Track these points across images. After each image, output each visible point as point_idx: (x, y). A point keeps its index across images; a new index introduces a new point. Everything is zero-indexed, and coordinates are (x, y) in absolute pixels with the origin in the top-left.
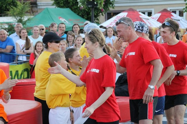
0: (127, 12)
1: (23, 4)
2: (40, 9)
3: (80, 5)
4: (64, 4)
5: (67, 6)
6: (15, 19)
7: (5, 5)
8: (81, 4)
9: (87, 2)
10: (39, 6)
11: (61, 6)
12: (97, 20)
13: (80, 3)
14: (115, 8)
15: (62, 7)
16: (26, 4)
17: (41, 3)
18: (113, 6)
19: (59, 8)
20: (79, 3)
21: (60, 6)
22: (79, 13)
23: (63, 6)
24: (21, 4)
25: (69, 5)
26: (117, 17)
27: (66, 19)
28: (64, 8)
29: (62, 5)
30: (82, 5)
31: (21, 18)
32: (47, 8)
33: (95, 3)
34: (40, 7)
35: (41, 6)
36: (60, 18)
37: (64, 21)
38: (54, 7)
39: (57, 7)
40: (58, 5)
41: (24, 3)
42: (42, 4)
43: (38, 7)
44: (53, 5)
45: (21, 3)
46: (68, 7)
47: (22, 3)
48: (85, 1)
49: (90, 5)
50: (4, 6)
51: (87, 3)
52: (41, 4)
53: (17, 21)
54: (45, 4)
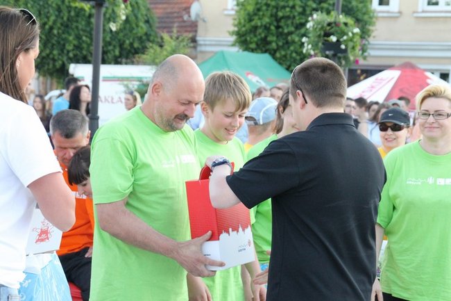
0: (399, 70)
1: (175, 41)
2: (202, 52)
3: (307, 50)
4: (257, 45)
5: (264, 49)
7: (131, 40)
8: (310, 46)
9: (323, 44)
10: (201, 45)
11: (250, 48)
13: (308, 45)
14: (368, 59)
15: (252, 50)
16: (183, 40)
17: (205, 38)
18: (366, 54)
19: (246, 53)
20: (306, 45)
21: (247, 49)
23: (256, 49)
24: (172, 41)
25: (268, 47)
26: (377, 79)
27: (261, 78)
28: (257, 53)
29: (253, 46)
30: (314, 50)
32: (222, 52)
33: (343, 47)
34: (203, 49)
35: (205, 45)
36: (248, 74)
37: (257, 81)
38: (235, 49)
39: (241, 50)
40: (245, 46)
41: (177, 38)
42: (207, 43)
43: (199, 49)
44: (233, 45)
45: (171, 37)
46: (265, 52)
47: (174, 38)
48: (319, 42)
49: (329, 50)
50: (127, 42)
51: (323, 46)
52: (204, 41)
54: (213, 43)
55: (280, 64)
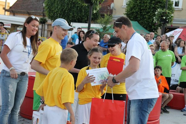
0: (183, 29)
4: (133, 18)
6: (102, 26)
8: (156, 20)
10: (113, 17)
11: (131, 19)
12: (156, 32)
20: (155, 19)
22: (144, 26)
23: (133, 20)
25: (137, 19)
26: (175, 31)
28: (133, 21)
31: (106, 26)
33: (167, 21)
35: (115, 18)
42: (116, 17)
45: (107, 15)
46: (136, 21)
48: (159, 19)
49: (163, 21)
53: (102, 28)
55: (141, 25)
